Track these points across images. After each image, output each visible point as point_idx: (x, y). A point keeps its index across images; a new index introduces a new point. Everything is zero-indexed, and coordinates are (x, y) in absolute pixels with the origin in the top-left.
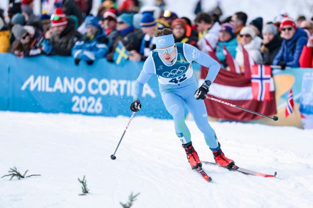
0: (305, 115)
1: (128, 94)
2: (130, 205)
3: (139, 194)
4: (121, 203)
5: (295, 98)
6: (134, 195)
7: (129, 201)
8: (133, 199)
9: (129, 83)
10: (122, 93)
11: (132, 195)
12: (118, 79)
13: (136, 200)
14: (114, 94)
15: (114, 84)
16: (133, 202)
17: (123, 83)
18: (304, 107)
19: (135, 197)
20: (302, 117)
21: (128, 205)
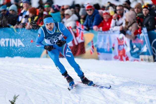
0: (99, 53)
1: (10, 45)
2: (14, 101)
3: (19, 95)
4: (10, 101)
5: (94, 45)
6: (16, 96)
7: (14, 100)
8: (16, 98)
9: (11, 40)
10: (7, 45)
11: (15, 96)
12: (5, 38)
13: (17, 98)
14: (3, 46)
15: (3, 41)
16: (15, 100)
17: (7, 40)
18: (99, 49)
19: (16, 97)
20: (98, 54)
21: (13, 101)
